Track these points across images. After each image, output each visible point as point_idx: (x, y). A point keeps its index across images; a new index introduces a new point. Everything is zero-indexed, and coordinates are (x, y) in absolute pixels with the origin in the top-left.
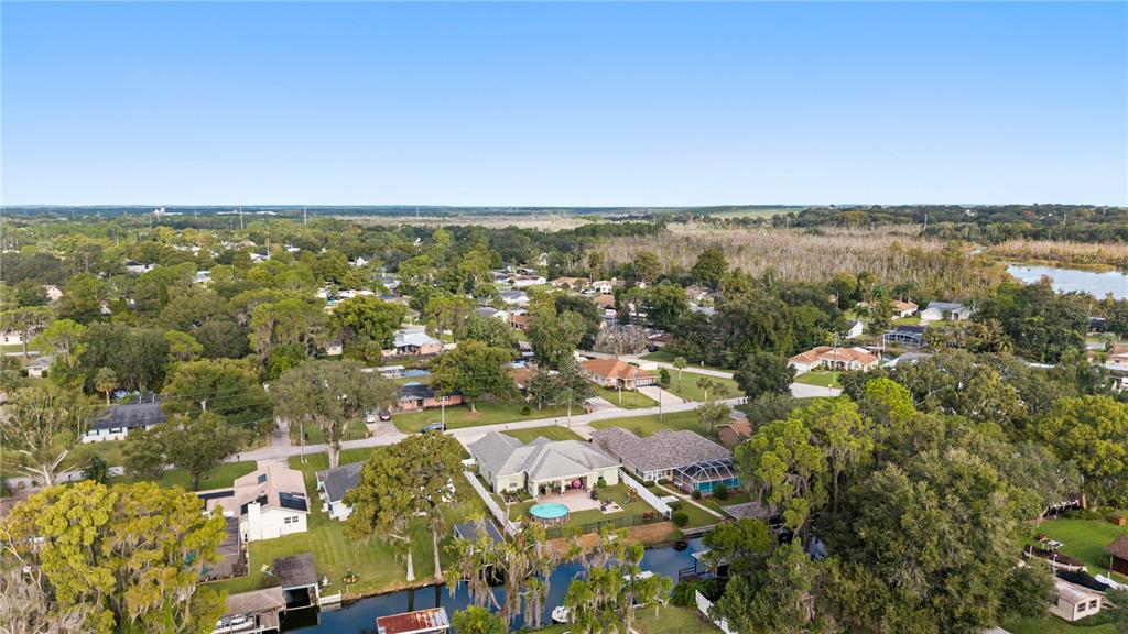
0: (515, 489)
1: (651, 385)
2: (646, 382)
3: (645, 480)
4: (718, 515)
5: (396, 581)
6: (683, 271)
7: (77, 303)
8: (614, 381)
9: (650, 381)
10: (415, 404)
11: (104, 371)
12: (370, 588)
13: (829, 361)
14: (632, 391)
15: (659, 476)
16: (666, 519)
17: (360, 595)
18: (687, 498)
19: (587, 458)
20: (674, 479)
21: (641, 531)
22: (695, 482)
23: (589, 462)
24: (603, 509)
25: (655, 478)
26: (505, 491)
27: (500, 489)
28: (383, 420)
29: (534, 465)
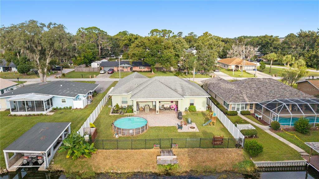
0: (125, 105)
1: (254, 70)
3: (230, 109)
4: (299, 150)
8: (233, 67)
15: (242, 108)
16: (238, 146)
18: (266, 129)
20: (255, 112)
21: (205, 155)
22: (275, 116)
23: (183, 90)
24: (180, 127)
25: (238, 109)
26: (117, 106)
27: (114, 104)
28: (108, 73)
29: (139, 89)
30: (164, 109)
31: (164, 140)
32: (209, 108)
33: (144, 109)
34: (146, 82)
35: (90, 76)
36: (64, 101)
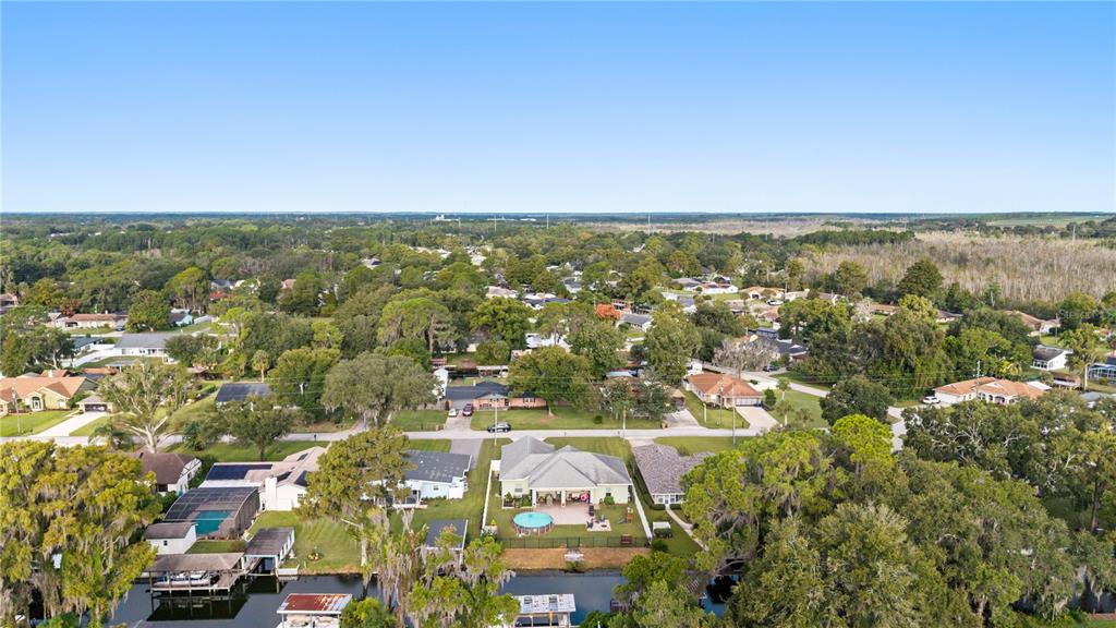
0: (519, 494)
1: (755, 405)
2: (750, 402)
3: (657, 502)
5: (351, 564)
6: (890, 284)
7: (294, 295)
8: (713, 398)
9: (755, 401)
10: (502, 403)
11: (260, 353)
12: (327, 567)
13: (987, 395)
14: (730, 410)
15: (673, 500)
16: (647, 545)
17: (315, 573)
18: (687, 526)
19: (596, 471)
21: (611, 554)
23: (597, 475)
24: (591, 525)
25: (667, 502)
26: (509, 495)
27: (504, 493)
28: (464, 415)
29: (539, 473)
30: (573, 500)
31: (571, 538)
32: (632, 499)
33: (545, 500)
34: (549, 459)
35: (437, 427)
36: (436, 489)
